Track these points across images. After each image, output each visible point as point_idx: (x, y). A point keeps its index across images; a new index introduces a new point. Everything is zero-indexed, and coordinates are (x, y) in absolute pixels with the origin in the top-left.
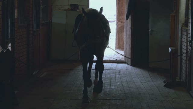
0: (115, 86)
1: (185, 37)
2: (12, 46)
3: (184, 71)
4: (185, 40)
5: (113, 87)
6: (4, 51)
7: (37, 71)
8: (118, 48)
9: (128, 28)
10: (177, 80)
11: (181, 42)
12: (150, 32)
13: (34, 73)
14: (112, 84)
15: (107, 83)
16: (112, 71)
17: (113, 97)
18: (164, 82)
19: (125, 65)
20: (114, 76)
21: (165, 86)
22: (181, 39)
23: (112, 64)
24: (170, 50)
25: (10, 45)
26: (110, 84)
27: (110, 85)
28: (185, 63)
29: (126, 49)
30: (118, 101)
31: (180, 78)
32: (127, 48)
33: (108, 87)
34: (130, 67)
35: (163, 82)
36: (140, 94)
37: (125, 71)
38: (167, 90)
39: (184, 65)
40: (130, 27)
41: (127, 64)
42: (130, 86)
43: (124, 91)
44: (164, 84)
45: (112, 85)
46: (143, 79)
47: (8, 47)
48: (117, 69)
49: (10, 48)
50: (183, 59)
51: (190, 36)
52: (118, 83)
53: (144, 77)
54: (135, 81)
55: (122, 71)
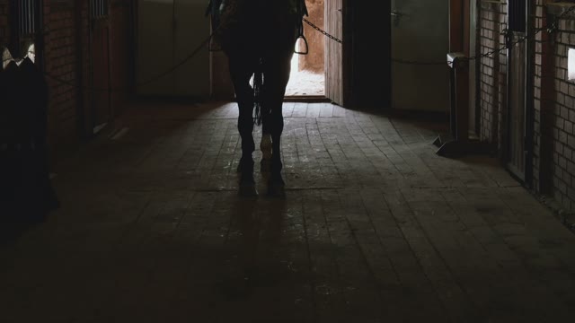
0: (309, 156)
1: (488, 24)
2: (37, 52)
3: (487, 114)
4: (490, 32)
5: (305, 160)
6: (18, 64)
7: (104, 125)
8: (306, 66)
9: (334, 10)
10: (470, 137)
11: (479, 38)
12: (392, 19)
13: (96, 129)
14: (302, 151)
15: (287, 150)
16: (296, 120)
17: (309, 182)
18: (437, 144)
19: (329, 106)
20: (304, 133)
21: (440, 153)
22: (478, 31)
23: (293, 104)
24: (450, 59)
25: (32, 48)
26: (297, 152)
27: (297, 154)
28: (490, 91)
29: (330, 65)
30: (323, 191)
31: (478, 132)
32: (333, 62)
33: (293, 160)
34: (341, 112)
35: (434, 144)
36: (378, 173)
37: (330, 119)
38: (447, 162)
39: (487, 98)
40: (340, 7)
41: (334, 104)
42: (348, 156)
43: (336, 167)
44: (437, 150)
45: (300, 154)
46: (380, 137)
47: (26, 52)
48: (309, 115)
49: (32, 56)
50: (484, 83)
51: (505, 18)
52: (318, 150)
53: (380, 133)
54: (360, 144)
55: (322, 120)
